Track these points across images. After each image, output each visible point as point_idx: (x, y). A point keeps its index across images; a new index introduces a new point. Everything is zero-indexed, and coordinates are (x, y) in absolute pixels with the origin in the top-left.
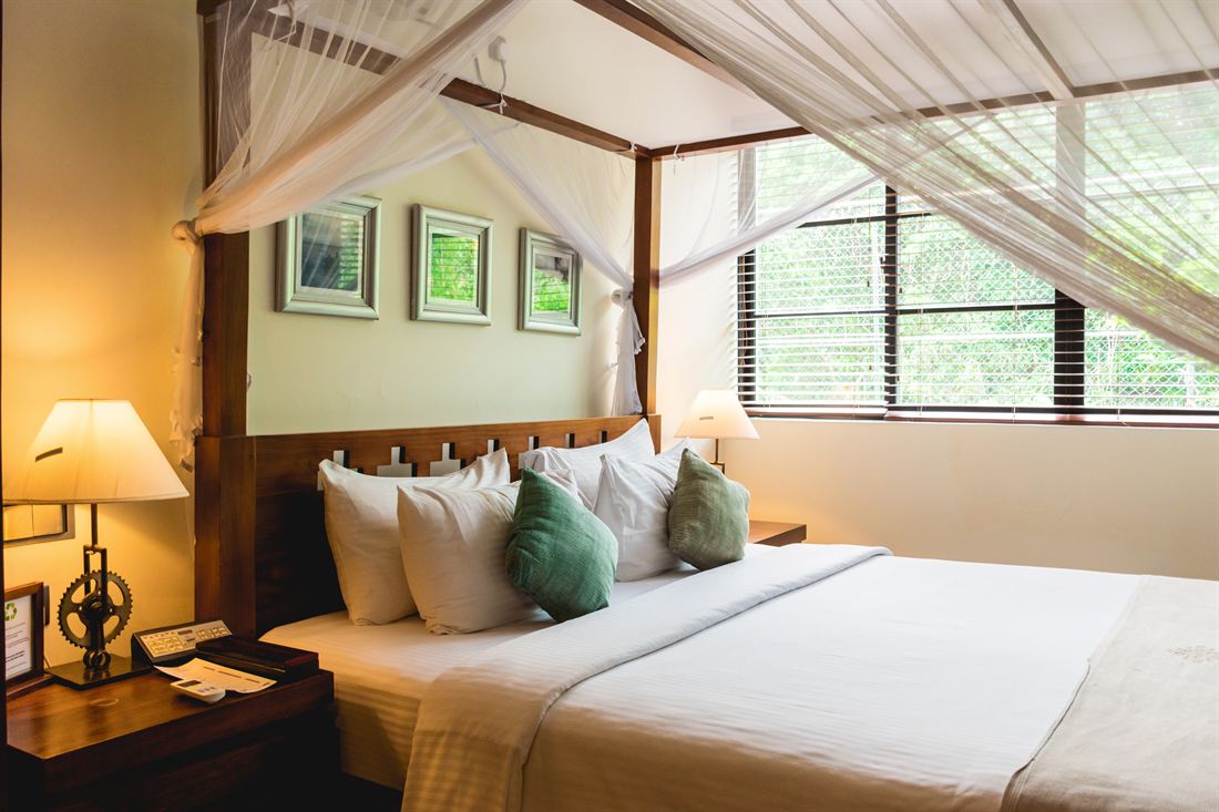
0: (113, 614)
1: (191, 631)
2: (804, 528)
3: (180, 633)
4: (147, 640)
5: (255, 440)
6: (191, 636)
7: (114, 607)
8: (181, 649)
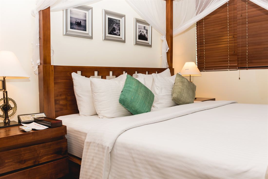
0: (11, 109)
1: (34, 115)
2: (215, 99)
3: (31, 116)
4: (21, 117)
5: (53, 66)
6: (34, 117)
7: (12, 108)
8: (30, 119)
